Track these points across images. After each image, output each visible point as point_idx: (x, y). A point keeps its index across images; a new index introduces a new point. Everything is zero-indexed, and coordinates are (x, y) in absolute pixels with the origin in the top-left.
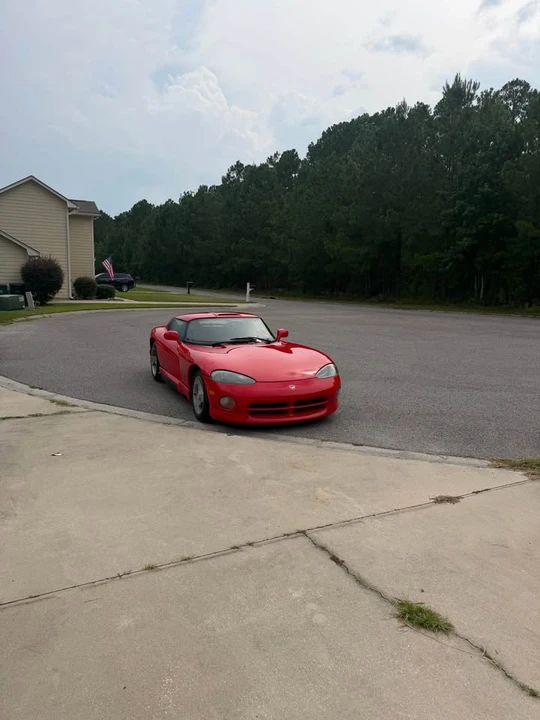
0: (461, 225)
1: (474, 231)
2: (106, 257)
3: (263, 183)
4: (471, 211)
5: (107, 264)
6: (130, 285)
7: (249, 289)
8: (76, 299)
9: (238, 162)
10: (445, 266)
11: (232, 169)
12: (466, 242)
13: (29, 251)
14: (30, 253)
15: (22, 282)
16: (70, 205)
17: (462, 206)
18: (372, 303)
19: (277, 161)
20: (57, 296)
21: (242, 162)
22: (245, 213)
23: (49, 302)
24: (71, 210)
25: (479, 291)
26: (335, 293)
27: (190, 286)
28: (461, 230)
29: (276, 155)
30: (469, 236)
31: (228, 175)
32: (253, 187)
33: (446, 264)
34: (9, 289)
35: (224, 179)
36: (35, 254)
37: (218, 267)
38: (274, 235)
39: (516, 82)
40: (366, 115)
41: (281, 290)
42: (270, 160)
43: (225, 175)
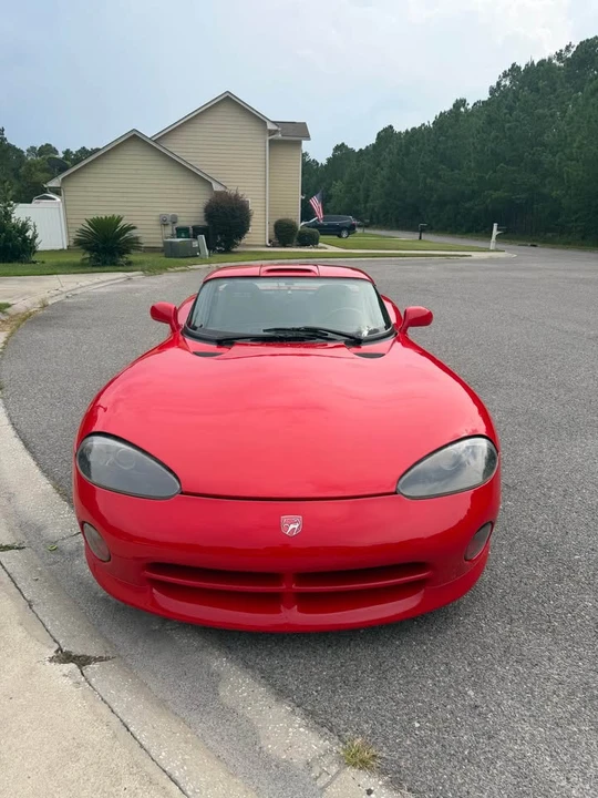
2: (315, 193)
3: (541, 84)
5: (315, 203)
6: (351, 229)
7: (495, 232)
8: (274, 246)
9: (513, 64)
11: (505, 75)
13: (214, 184)
14: (217, 188)
15: (205, 224)
16: (270, 127)
19: (569, 55)
20: (243, 241)
21: (518, 64)
22: (509, 128)
23: (234, 250)
24: (272, 132)
27: (422, 231)
29: (568, 48)
31: (499, 84)
32: (526, 92)
34: (191, 232)
35: (492, 91)
36: (222, 189)
37: (467, 205)
41: (550, 235)
42: (559, 56)
43: (494, 84)
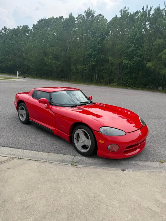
0: (91, 57)
1: (96, 60)
3: (18, 35)
4: (95, 53)
7: (18, 74)
9: (5, 27)
10: (86, 71)
11: (3, 29)
12: (93, 63)
17: (92, 51)
18: (62, 81)
19: (21, 28)
21: (6, 27)
25: (95, 79)
26: (48, 77)
28: (92, 59)
29: (20, 26)
30: (94, 61)
31: (1, 31)
32: (14, 36)
33: (87, 70)
38: (24, 55)
39: (100, 15)
40: (53, 17)
42: (18, 28)
